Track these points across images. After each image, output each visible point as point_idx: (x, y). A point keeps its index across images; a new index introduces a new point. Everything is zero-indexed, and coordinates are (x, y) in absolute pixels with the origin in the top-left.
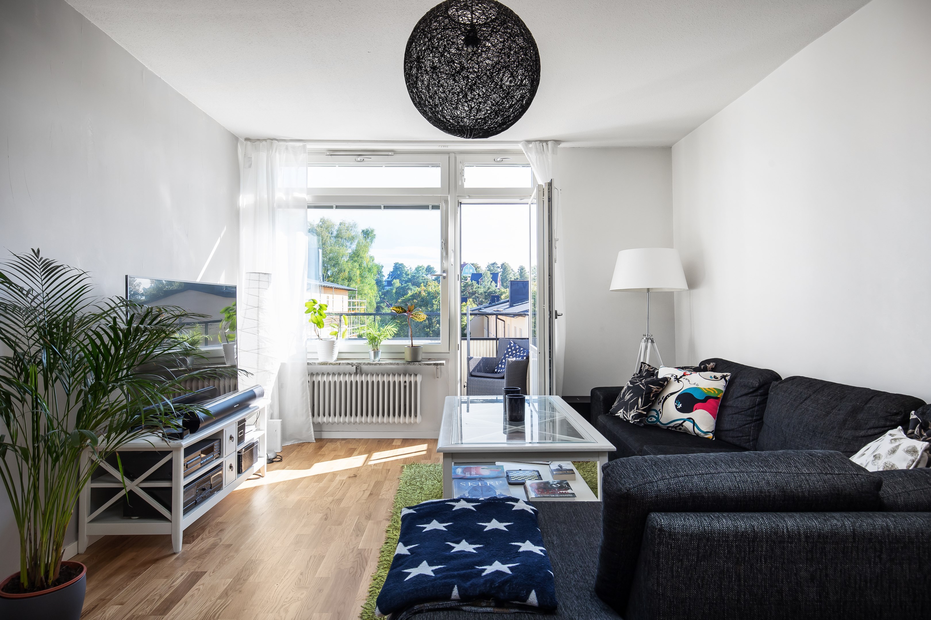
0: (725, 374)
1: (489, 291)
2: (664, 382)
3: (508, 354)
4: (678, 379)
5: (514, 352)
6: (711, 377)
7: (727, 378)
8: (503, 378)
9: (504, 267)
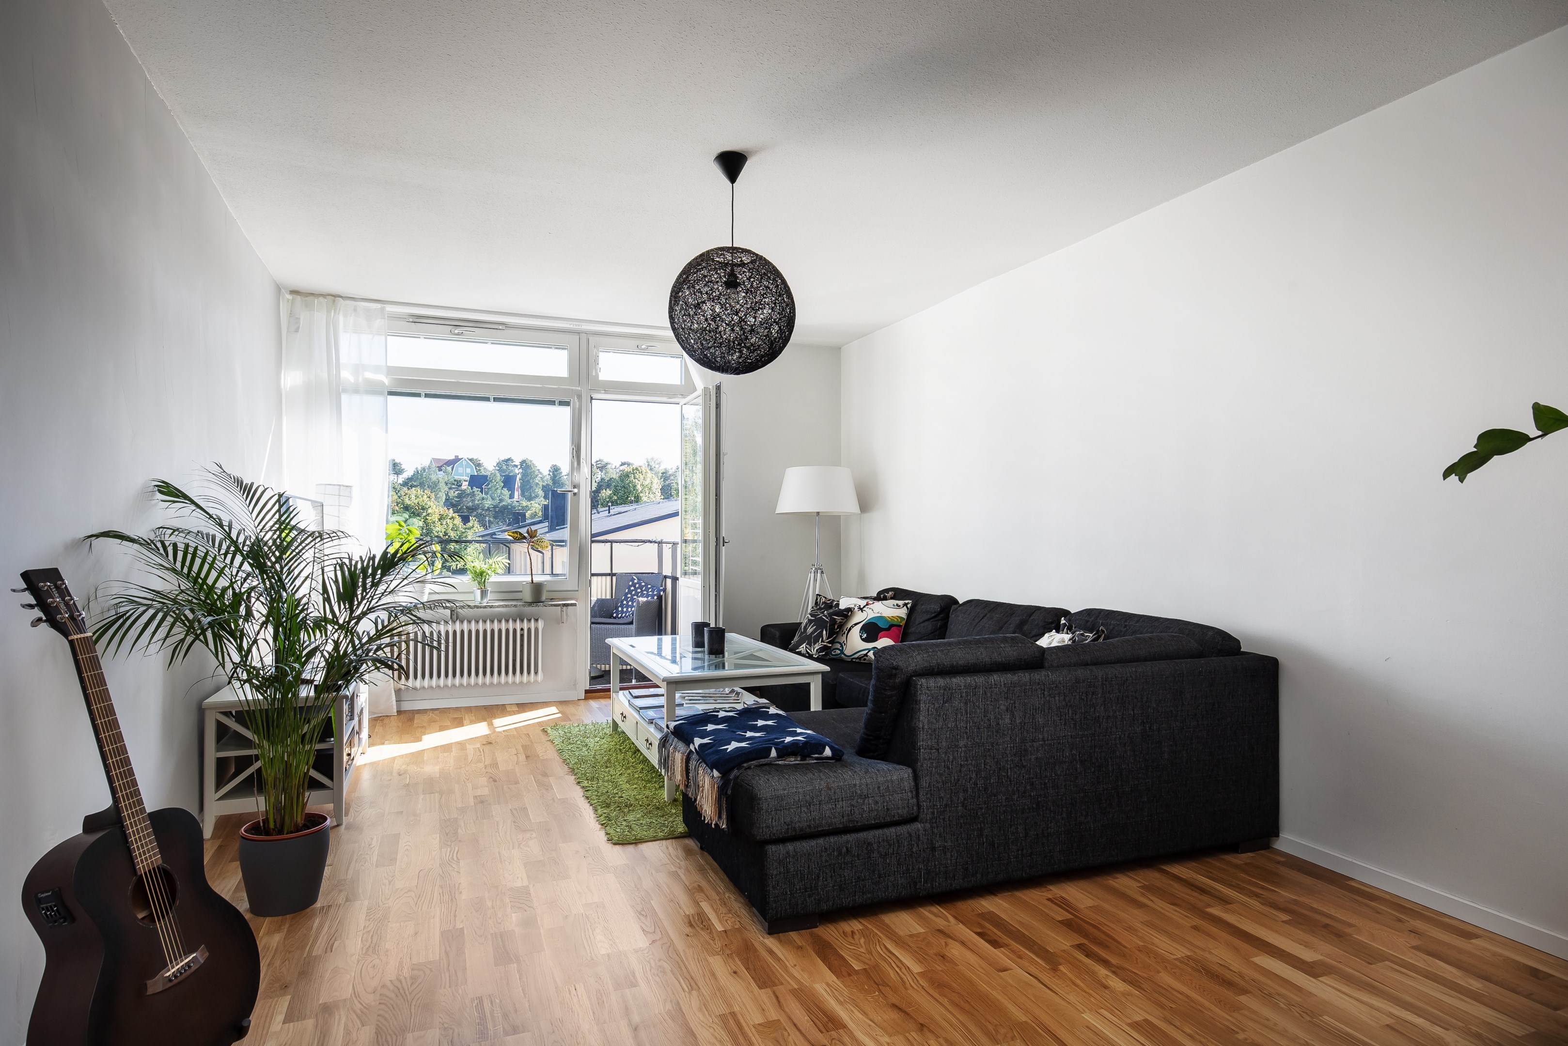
0: (907, 602)
1: (501, 505)
2: (847, 613)
3: (631, 594)
4: (861, 609)
5: (639, 590)
6: (894, 605)
7: (909, 606)
8: (631, 623)
9: (525, 465)
